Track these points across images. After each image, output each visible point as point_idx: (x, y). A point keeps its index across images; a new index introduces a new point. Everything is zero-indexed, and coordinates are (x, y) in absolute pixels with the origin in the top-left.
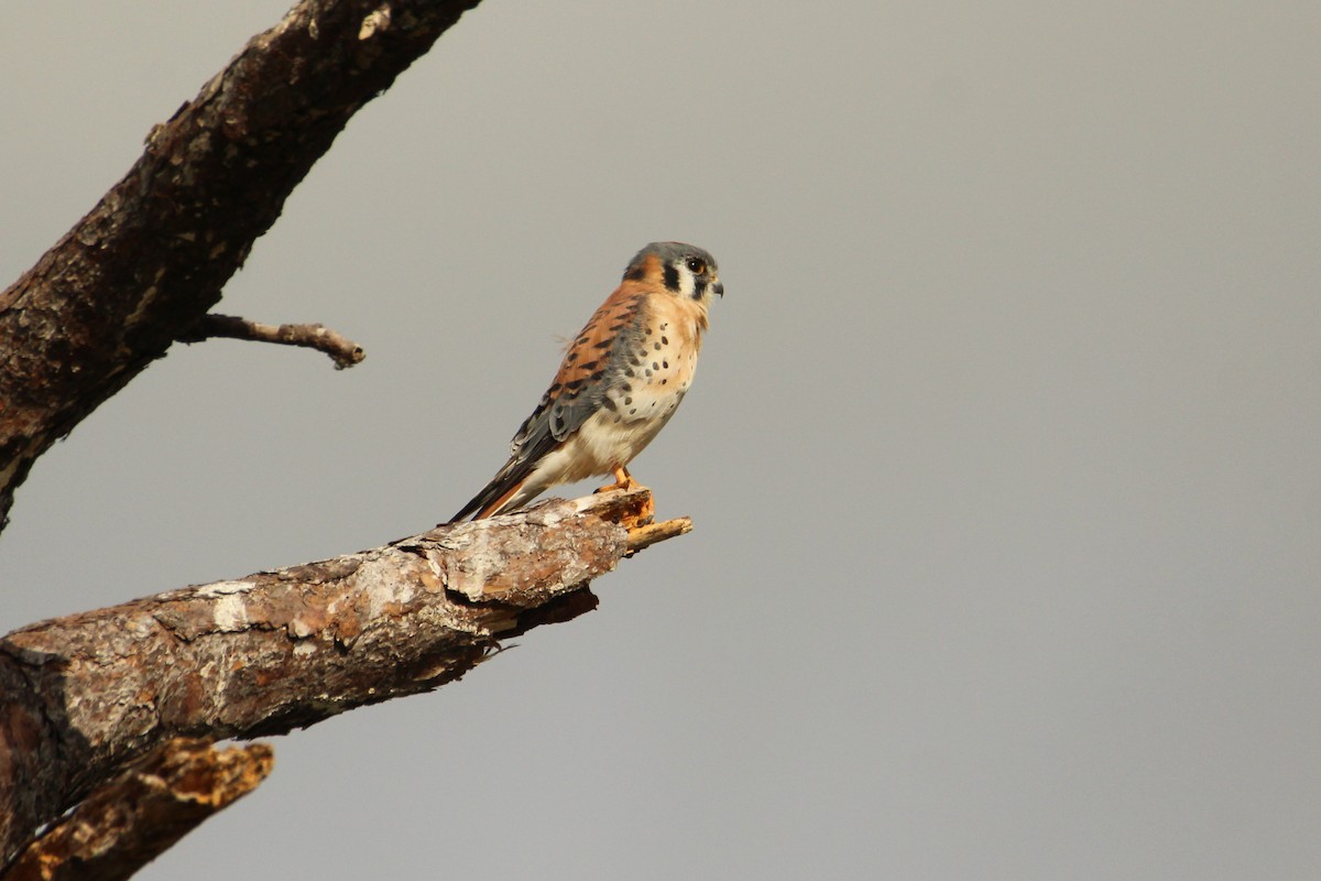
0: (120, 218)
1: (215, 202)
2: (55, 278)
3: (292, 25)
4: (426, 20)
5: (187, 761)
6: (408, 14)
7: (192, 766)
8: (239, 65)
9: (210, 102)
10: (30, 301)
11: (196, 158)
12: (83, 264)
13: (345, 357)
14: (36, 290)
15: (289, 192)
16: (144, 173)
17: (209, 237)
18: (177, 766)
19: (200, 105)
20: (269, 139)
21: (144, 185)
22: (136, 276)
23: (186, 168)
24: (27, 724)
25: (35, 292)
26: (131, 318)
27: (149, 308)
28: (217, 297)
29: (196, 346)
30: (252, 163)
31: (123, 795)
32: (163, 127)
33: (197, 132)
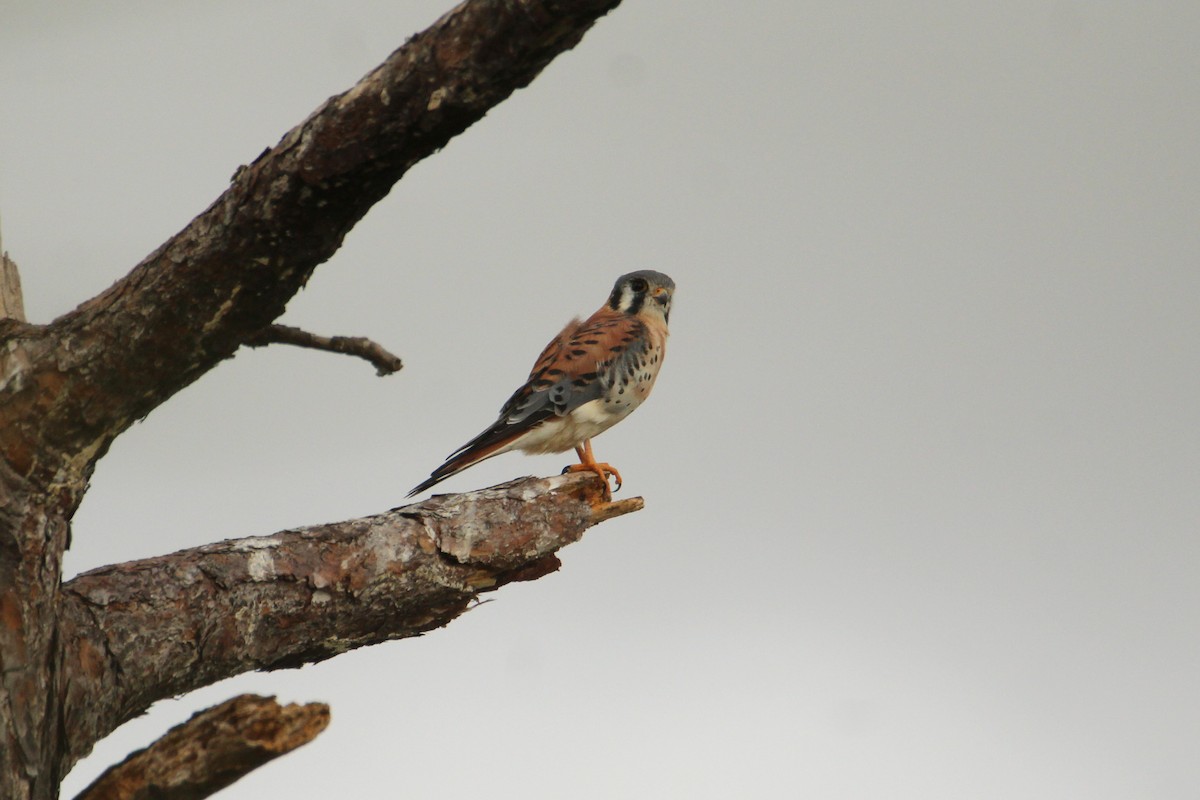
0: (204, 242)
1: (288, 233)
2: (146, 288)
3: (367, 90)
4: (483, 96)
5: (254, 712)
6: (469, 90)
7: (258, 716)
8: (318, 121)
9: (289, 150)
10: (123, 306)
11: (275, 196)
12: (171, 277)
13: (387, 365)
14: (128, 297)
15: (350, 228)
16: (228, 206)
17: (281, 262)
18: (246, 716)
19: (282, 151)
20: (338, 184)
21: (228, 216)
22: (216, 291)
23: (266, 204)
24: (93, 656)
25: (127, 298)
26: (209, 325)
27: (224, 318)
28: (281, 311)
29: (260, 350)
30: (322, 204)
31: (196, 735)
32: (246, 168)
33: (278, 175)
